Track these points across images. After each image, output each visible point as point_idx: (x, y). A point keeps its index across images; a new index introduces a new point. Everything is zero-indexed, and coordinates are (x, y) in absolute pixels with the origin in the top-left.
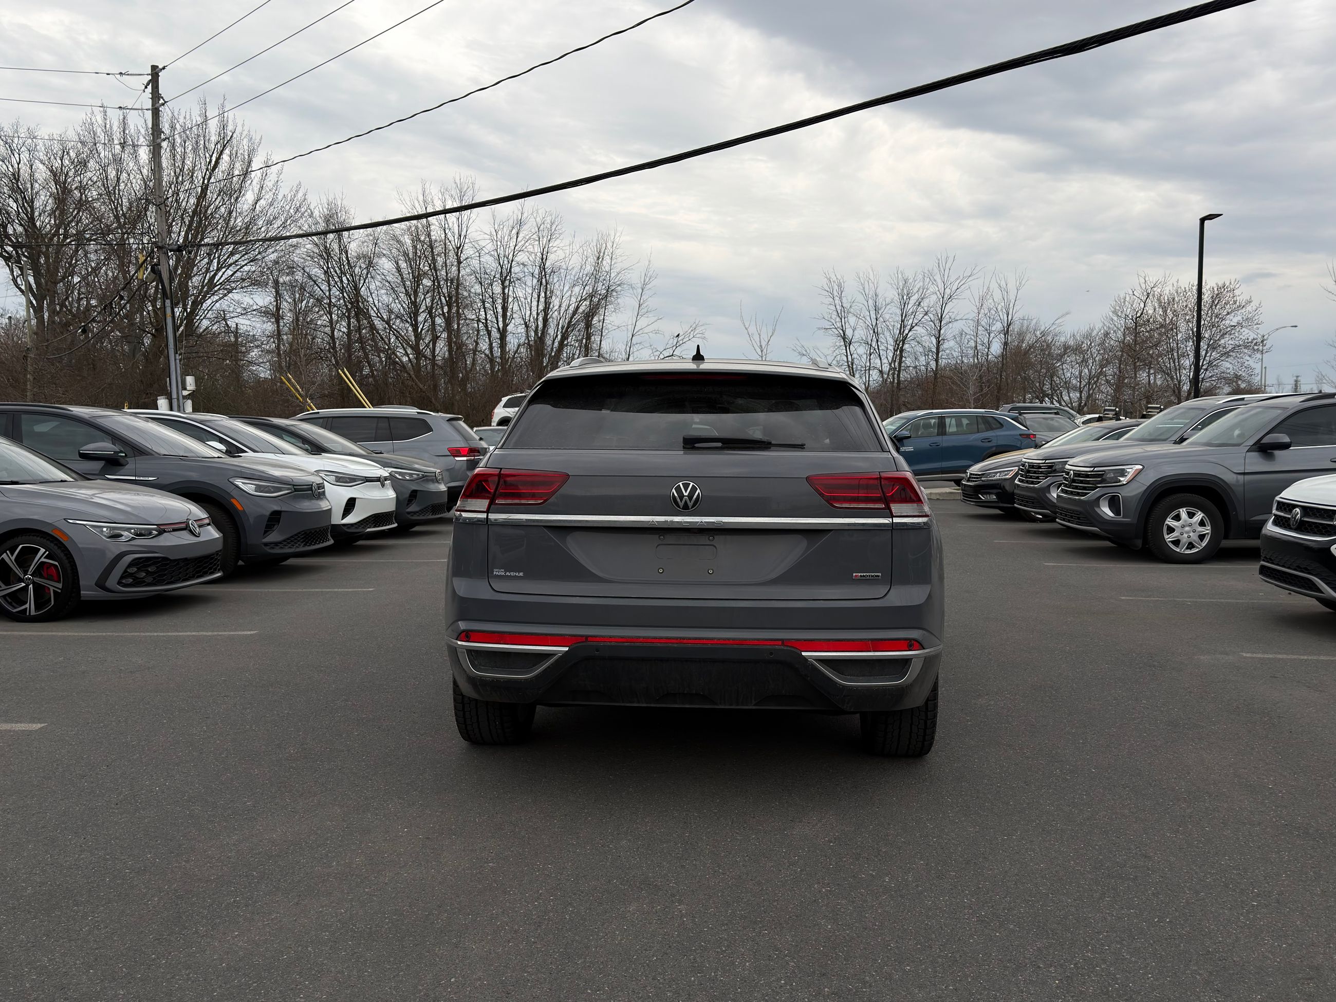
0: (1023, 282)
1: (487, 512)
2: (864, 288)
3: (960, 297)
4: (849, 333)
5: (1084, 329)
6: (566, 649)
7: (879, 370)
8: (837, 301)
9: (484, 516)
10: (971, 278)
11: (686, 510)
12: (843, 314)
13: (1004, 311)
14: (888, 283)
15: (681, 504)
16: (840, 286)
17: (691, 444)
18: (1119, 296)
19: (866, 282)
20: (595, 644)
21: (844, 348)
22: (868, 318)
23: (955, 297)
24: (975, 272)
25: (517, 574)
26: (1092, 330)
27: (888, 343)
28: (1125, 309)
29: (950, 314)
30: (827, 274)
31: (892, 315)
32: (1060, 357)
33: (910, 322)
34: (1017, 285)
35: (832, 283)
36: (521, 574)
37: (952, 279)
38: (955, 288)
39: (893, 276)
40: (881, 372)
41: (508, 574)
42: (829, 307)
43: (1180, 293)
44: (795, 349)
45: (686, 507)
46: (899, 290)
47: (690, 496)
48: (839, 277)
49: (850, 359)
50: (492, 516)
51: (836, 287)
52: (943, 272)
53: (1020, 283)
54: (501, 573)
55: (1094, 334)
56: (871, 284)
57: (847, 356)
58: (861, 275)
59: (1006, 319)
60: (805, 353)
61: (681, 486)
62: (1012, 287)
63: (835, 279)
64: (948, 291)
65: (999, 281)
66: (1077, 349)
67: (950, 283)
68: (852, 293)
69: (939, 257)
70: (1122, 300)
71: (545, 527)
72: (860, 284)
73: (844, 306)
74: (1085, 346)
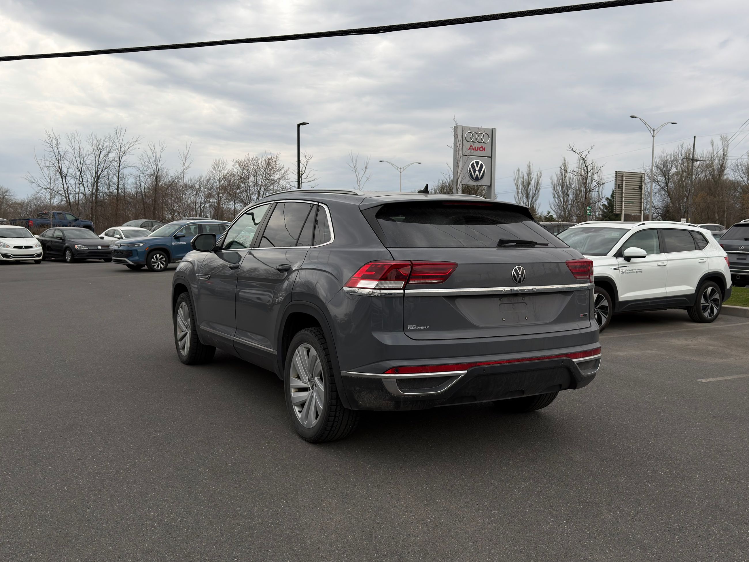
0: (164, 148)
1: (404, 288)
2: (71, 143)
3: (130, 153)
4: (64, 170)
5: (197, 177)
6: (466, 372)
7: (84, 194)
8: (56, 150)
9: (402, 291)
10: (136, 143)
11: (519, 282)
12: (59, 158)
13: (154, 163)
14: (86, 141)
15: (518, 280)
16: (57, 140)
17: (502, 244)
18: (216, 160)
19: (73, 140)
20: (482, 366)
21: (61, 179)
22: (75, 162)
23: (128, 153)
24: (139, 139)
25: (425, 328)
26: (201, 177)
27: (88, 177)
28: (219, 167)
29: (125, 163)
30: (47, 132)
31: (90, 160)
32: (183, 191)
33: (102, 166)
34: (161, 149)
35: (52, 139)
36: (428, 327)
37: (125, 142)
38: (127, 147)
39: (89, 137)
40: (85, 195)
41: (418, 328)
42: (50, 153)
43: (250, 161)
44: (27, 178)
45: (520, 281)
46: (94, 146)
47: (522, 275)
48: (56, 135)
49: (65, 186)
50: (407, 291)
51: (54, 141)
52: (119, 137)
53: (162, 148)
54: (414, 327)
55: (202, 179)
56: (76, 142)
57: (63, 185)
58: (69, 135)
59: (155, 168)
60: (34, 181)
61: (517, 268)
62: (158, 150)
63: (53, 136)
64: (123, 149)
65: (150, 147)
66: (192, 187)
67: (124, 144)
68: (64, 146)
69: (117, 129)
70: (218, 163)
71: (443, 296)
72: (69, 140)
73: (60, 153)
74: (197, 186)
